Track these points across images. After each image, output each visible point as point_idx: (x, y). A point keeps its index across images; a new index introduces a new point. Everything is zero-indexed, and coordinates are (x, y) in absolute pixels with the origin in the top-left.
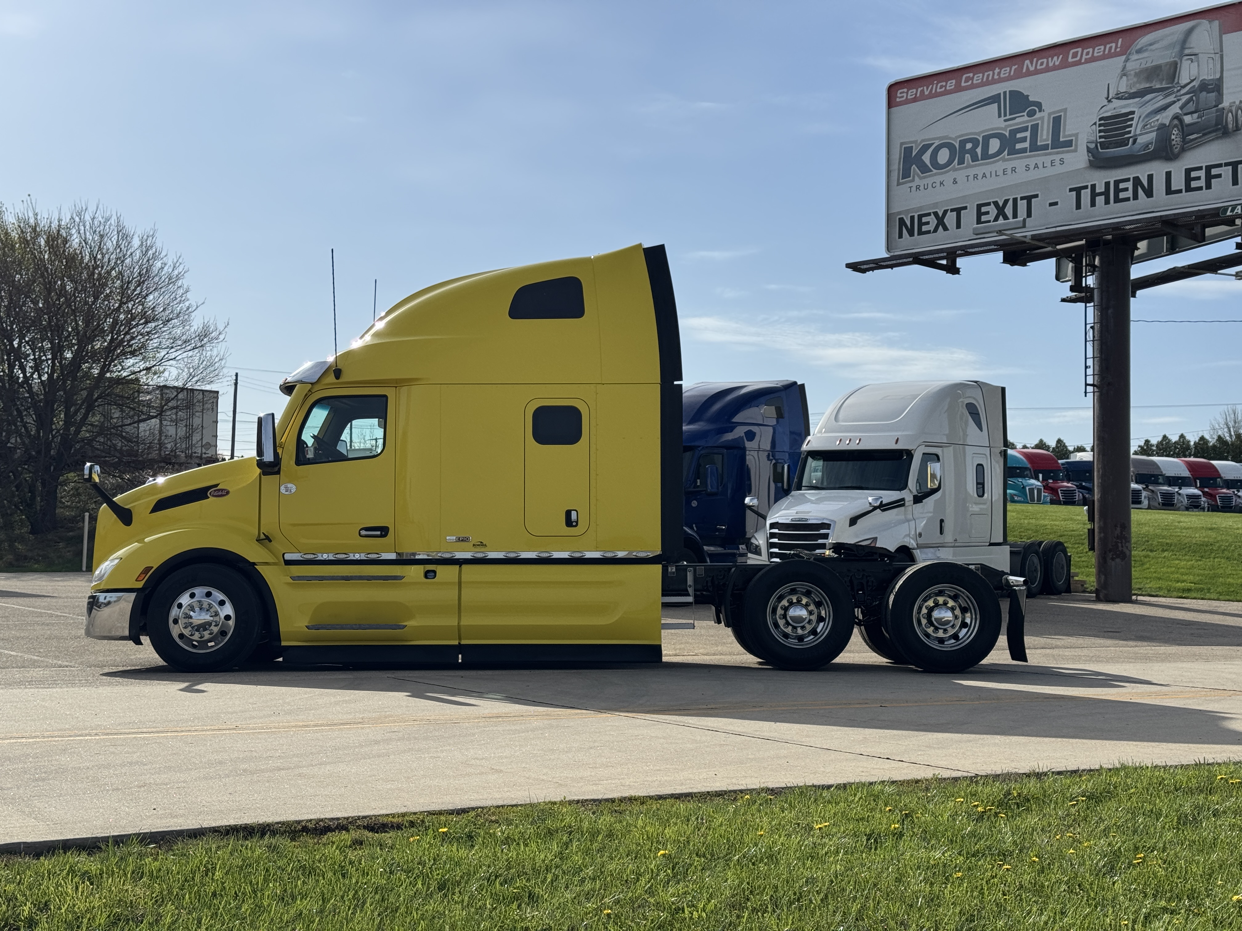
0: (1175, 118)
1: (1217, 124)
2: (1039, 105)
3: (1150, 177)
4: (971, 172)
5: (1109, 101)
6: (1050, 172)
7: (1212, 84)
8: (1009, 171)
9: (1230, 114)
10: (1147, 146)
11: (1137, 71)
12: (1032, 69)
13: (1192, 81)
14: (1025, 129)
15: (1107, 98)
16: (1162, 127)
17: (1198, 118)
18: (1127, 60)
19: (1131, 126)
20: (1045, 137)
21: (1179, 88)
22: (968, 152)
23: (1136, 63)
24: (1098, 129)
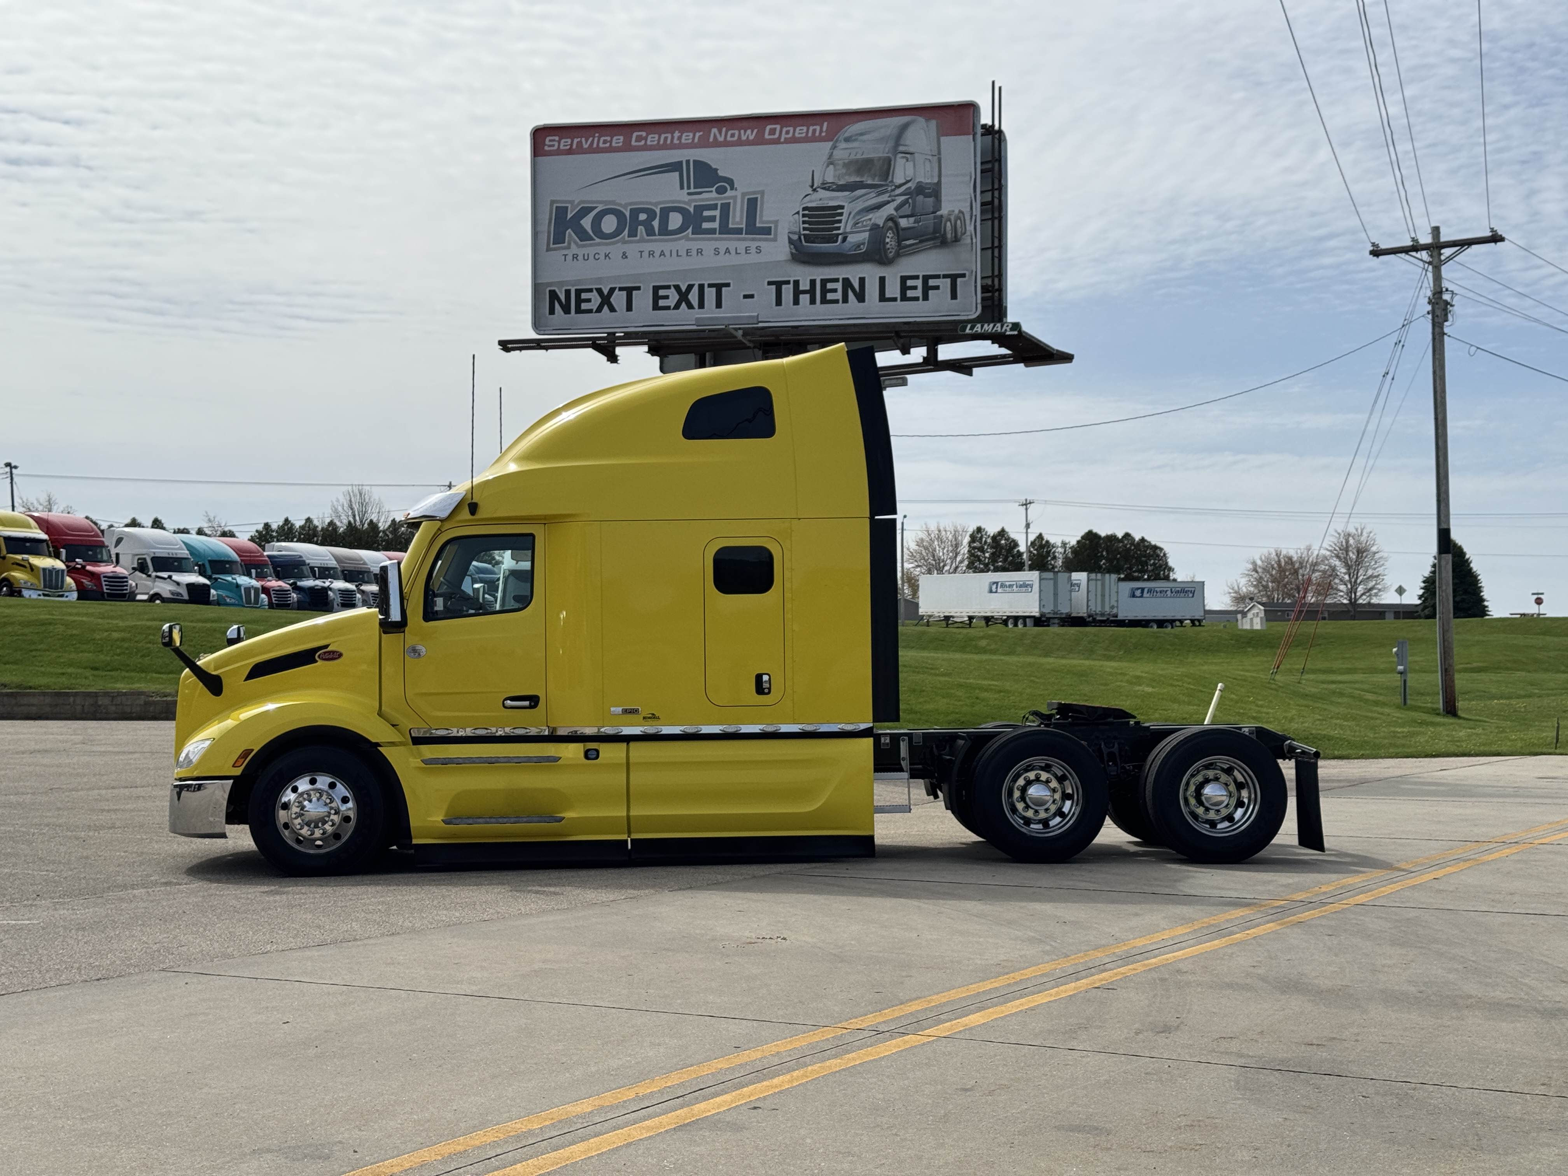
0: (889, 220)
1: (935, 232)
2: (731, 182)
3: (862, 281)
4: (647, 247)
5: (814, 190)
6: (743, 259)
7: (929, 189)
8: (694, 252)
9: (948, 224)
10: (858, 246)
11: (846, 161)
12: (721, 139)
13: (908, 182)
14: (714, 207)
15: (812, 186)
16: (875, 228)
17: (915, 223)
18: (834, 147)
19: (840, 221)
20: (738, 219)
21: (893, 187)
22: (642, 223)
23: (843, 152)
24: (801, 219)
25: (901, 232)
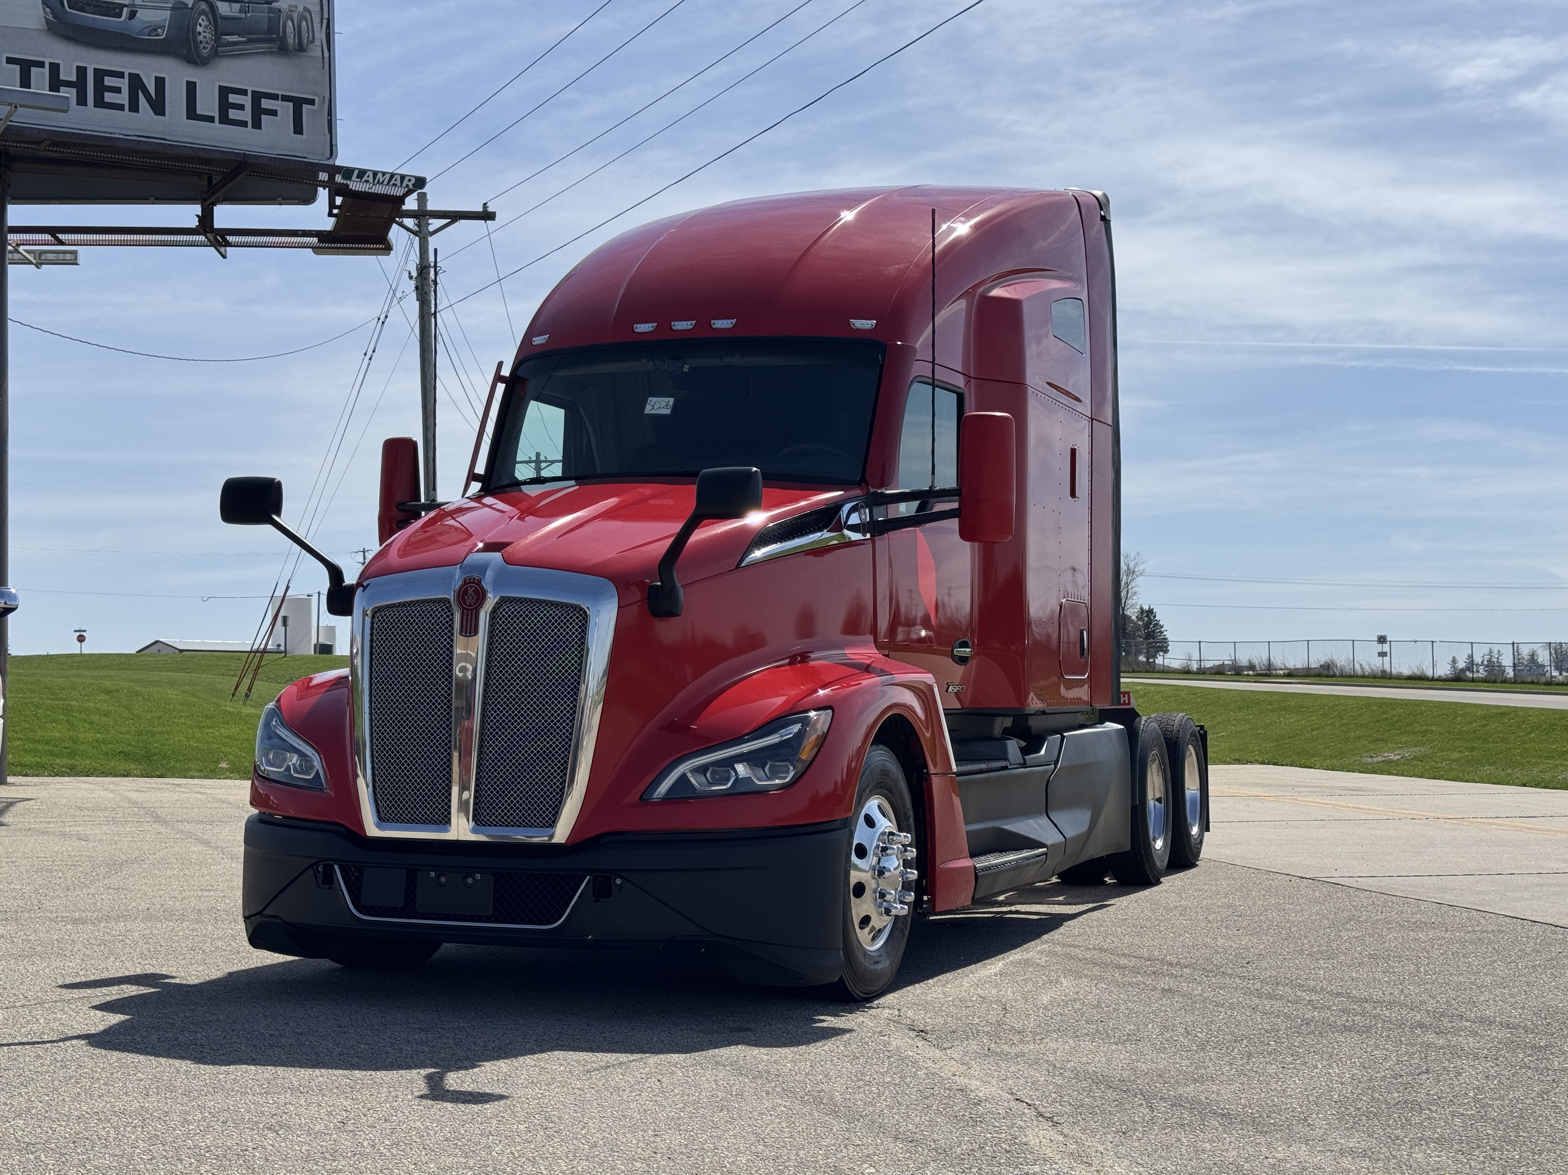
1: (270, 31)
3: (160, 83)
9: (289, 23)
10: (154, 29)
16: (180, 7)
25: (219, 21)
